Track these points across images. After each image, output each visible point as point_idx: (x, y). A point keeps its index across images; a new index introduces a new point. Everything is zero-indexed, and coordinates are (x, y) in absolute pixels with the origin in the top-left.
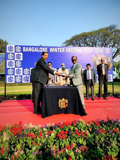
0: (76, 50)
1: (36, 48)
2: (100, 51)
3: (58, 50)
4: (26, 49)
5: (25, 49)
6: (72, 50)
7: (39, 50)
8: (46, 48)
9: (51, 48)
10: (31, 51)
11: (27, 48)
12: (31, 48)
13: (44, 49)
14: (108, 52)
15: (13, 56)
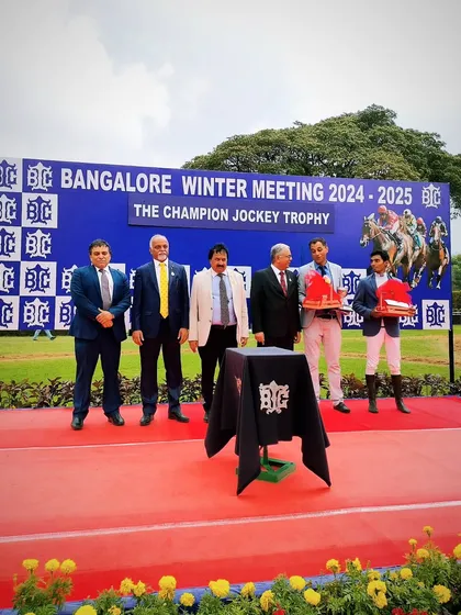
0: (295, 189)
1: (119, 175)
3: (216, 185)
4: (73, 178)
5: (69, 178)
6: (279, 190)
7: (133, 184)
8: (165, 177)
9: (189, 178)
10: (96, 188)
11: (79, 172)
12: (97, 172)
13: (155, 180)
14: (431, 205)
15: (14, 206)
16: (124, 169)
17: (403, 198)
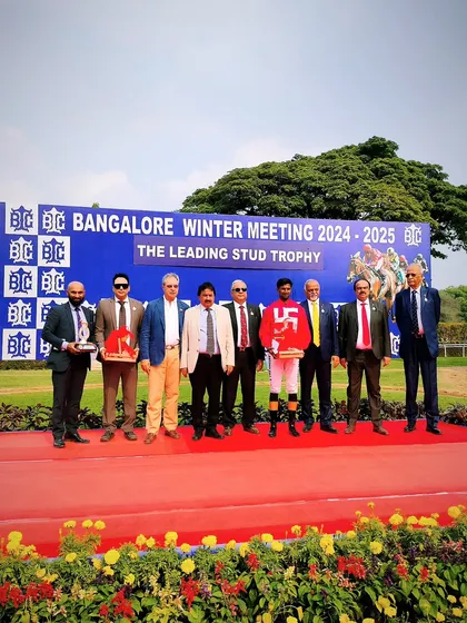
0: (286, 230)
1: (126, 219)
2: (381, 234)
3: (214, 227)
4: (84, 221)
5: (80, 222)
6: (272, 231)
7: (139, 227)
8: (167, 220)
9: (190, 221)
10: (105, 230)
11: (90, 216)
12: (105, 216)
13: (158, 222)
14: (413, 243)
15: (31, 247)
16: (130, 213)
17: (387, 238)
